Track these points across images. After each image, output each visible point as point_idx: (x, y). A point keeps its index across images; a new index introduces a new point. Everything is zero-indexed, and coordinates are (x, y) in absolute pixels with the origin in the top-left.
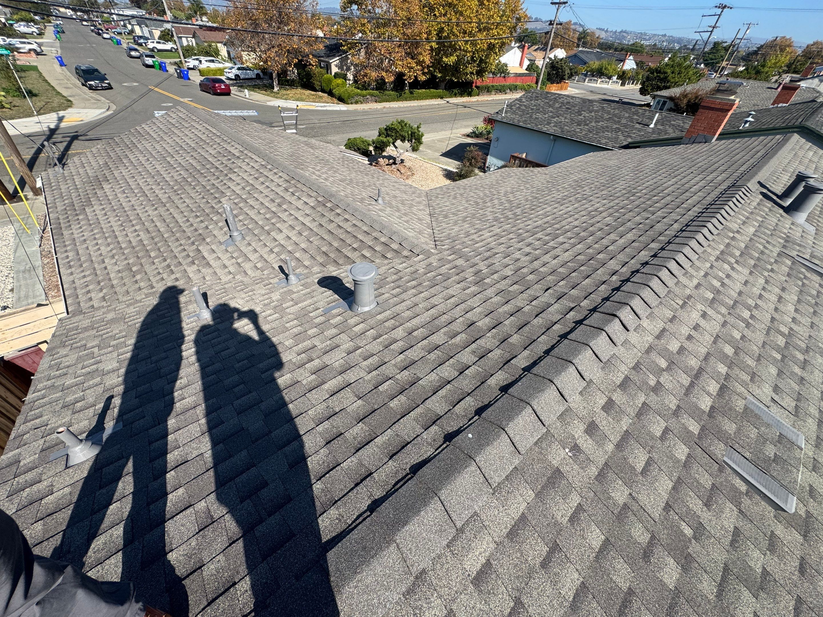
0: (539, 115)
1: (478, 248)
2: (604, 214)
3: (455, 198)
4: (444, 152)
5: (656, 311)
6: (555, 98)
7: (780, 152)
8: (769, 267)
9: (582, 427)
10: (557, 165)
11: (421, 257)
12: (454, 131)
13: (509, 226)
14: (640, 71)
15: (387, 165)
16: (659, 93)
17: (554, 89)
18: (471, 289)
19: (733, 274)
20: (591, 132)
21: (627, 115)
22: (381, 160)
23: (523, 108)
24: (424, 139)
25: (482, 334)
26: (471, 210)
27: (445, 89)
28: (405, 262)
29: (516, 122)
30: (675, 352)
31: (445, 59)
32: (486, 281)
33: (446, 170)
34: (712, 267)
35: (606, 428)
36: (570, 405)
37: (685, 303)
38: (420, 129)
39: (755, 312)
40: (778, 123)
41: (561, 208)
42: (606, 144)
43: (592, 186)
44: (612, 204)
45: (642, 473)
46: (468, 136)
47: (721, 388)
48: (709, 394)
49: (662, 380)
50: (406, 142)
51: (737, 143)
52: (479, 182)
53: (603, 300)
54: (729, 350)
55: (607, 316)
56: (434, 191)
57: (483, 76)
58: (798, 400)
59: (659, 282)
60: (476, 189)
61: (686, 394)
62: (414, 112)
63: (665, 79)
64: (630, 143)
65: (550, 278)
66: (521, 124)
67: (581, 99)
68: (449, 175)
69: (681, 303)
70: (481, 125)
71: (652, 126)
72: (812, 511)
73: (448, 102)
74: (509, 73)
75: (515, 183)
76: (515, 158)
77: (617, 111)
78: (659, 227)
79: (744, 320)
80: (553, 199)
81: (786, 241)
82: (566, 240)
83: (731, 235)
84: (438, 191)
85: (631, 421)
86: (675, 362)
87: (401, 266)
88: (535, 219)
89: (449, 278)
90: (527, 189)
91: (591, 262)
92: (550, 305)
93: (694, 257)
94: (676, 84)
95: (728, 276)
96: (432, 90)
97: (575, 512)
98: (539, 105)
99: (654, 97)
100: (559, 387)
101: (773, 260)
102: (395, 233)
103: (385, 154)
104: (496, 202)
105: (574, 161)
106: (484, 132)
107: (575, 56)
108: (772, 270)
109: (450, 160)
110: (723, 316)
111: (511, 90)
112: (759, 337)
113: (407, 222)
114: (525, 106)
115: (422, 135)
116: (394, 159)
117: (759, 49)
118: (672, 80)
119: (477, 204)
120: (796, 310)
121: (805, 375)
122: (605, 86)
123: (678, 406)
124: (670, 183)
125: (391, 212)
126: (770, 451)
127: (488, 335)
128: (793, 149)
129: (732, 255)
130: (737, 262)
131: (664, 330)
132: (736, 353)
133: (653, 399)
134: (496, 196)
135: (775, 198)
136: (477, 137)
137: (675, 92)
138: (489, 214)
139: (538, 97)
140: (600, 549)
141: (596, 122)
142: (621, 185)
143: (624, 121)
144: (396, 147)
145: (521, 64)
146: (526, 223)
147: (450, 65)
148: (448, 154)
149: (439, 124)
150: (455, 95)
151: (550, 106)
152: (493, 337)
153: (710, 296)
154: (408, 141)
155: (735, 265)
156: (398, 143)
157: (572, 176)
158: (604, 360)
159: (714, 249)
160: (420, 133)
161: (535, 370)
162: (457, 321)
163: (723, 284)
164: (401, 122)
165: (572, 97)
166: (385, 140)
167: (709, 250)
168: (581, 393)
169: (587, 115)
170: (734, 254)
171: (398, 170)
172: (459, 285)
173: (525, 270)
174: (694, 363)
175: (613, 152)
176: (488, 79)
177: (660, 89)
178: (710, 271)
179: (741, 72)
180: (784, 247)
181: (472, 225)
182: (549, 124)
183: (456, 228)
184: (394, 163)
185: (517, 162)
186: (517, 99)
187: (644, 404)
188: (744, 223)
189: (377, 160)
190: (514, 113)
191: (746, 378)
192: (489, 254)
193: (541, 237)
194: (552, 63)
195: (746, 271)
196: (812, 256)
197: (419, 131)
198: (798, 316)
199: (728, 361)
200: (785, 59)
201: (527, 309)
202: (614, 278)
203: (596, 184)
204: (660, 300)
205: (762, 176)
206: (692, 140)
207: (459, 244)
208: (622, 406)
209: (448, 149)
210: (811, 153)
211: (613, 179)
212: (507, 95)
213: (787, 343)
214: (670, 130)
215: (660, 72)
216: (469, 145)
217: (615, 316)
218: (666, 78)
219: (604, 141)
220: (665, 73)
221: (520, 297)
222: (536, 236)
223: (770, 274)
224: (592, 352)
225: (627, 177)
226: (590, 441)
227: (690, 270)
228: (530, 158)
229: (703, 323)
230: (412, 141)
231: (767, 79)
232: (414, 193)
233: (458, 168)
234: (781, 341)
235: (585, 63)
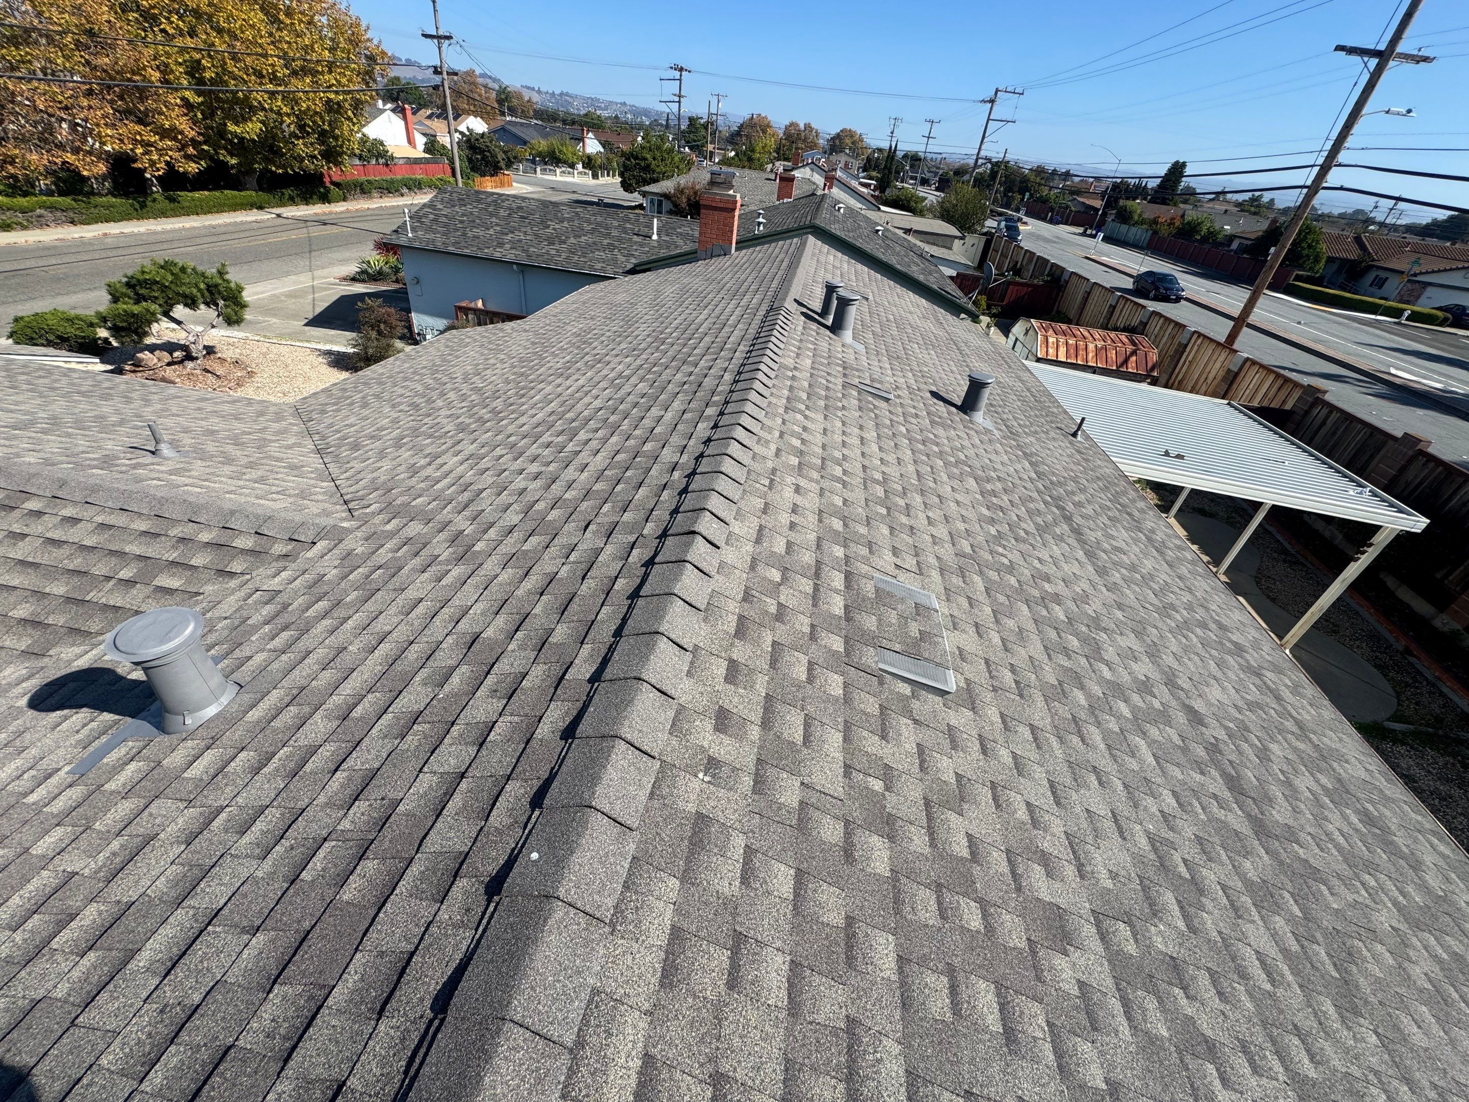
0: (479, 232)
1: (443, 490)
2: (634, 380)
3: (365, 405)
4: (311, 317)
5: (742, 504)
6: (495, 201)
7: (803, 260)
8: (840, 404)
9: (709, 725)
10: (539, 313)
11: (321, 546)
12: (317, 273)
13: (490, 434)
14: (611, 156)
15: (169, 364)
16: (647, 188)
17: (489, 185)
18: (453, 573)
19: (809, 424)
20: (573, 253)
21: (616, 223)
22: (145, 356)
23: (444, 219)
24: (247, 295)
25: (500, 651)
26: (407, 422)
27: (261, 189)
28: (285, 569)
29: (439, 245)
30: (783, 553)
31: (231, 127)
32: (476, 548)
33: (329, 353)
34: (784, 422)
35: (741, 707)
36: (681, 701)
37: (772, 480)
38: (227, 277)
39: (846, 465)
40: (790, 223)
41: (568, 383)
42: (603, 269)
43: (603, 338)
44: (638, 362)
45: (804, 744)
46: (354, 279)
47: (846, 577)
48: (837, 591)
49: (782, 599)
50: (202, 306)
51: (758, 253)
52: (407, 365)
53: (671, 514)
54: (837, 525)
55: (684, 537)
56: (312, 401)
57: (341, 163)
58: (917, 555)
59: (733, 462)
60: (406, 379)
61: (815, 605)
62: (198, 241)
63: (647, 168)
64: (636, 265)
65: (585, 505)
66: (451, 249)
67: (538, 200)
68: (340, 361)
69: (767, 482)
70: (376, 259)
71: (655, 237)
72: (970, 676)
73: (279, 216)
74: (392, 158)
75: (477, 355)
76: (466, 310)
77: (599, 219)
78: (708, 382)
79: (839, 480)
80: (551, 372)
81: (844, 368)
82: (590, 436)
83: (790, 374)
84: (322, 399)
85: (766, 678)
86: (788, 566)
87: (276, 580)
88: (530, 412)
89: (400, 569)
90: (502, 361)
91: (638, 459)
92: (598, 552)
93: (761, 415)
94: (666, 176)
95: (805, 429)
96: (226, 192)
97: (745, 864)
98: (471, 213)
99: (644, 194)
100: (653, 681)
101: (840, 395)
102: (232, 513)
103: (148, 341)
104: (452, 395)
105: (563, 303)
106: (386, 269)
107: (503, 129)
108: (844, 408)
109: (333, 332)
110: (817, 482)
111: (409, 189)
112: (858, 495)
113: (261, 480)
114: (446, 216)
115: (240, 289)
116: (185, 348)
117: (741, 126)
118: (658, 170)
119: (416, 407)
120: (880, 448)
121: (912, 522)
122: (569, 179)
123: (813, 626)
124: (702, 317)
125: (208, 470)
126: (914, 629)
127: (511, 647)
128: (813, 255)
129: (799, 400)
130: (807, 408)
131: (761, 528)
132: (845, 525)
133: (782, 632)
134: (449, 386)
135: (816, 317)
136: (375, 280)
137: (666, 186)
138: (446, 421)
139: (463, 200)
140: (795, 892)
141: (575, 237)
142: (642, 330)
143: (615, 233)
144: (179, 323)
145: (411, 141)
146: (517, 422)
147: (253, 141)
148: (325, 319)
149: (275, 261)
150: (292, 201)
151: (491, 215)
152: (522, 647)
153: (794, 461)
154: (207, 304)
155: (807, 412)
156: (179, 311)
157: (568, 328)
158: (702, 607)
159: (779, 397)
160: (233, 285)
161: (608, 674)
162: (444, 645)
163: (803, 441)
164: (167, 266)
165: (524, 199)
166: (136, 309)
167: (774, 400)
168: (689, 674)
169: (557, 226)
170: (800, 398)
171: (208, 371)
172: (426, 575)
173: (540, 506)
174: (808, 558)
175: (618, 281)
176: (351, 169)
177: (647, 182)
178: (784, 429)
179: (733, 158)
180: (845, 375)
181: (418, 450)
182: (501, 245)
183: (386, 465)
184: (189, 357)
185: (470, 316)
186: (424, 205)
187: (774, 643)
188: (798, 355)
189: (133, 357)
190: (429, 230)
191: (864, 551)
192: (466, 495)
193: (550, 439)
194: (469, 141)
195: (820, 417)
196: (872, 380)
197: (228, 282)
198: (884, 455)
199: (842, 539)
200: (772, 143)
201: (564, 572)
202: (676, 474)
203: (608, 334)
204: (742, 488)
205: (795, 291)
206: (709, 253)
207: (401, 494)
208: (749, 663)
209: (318, 310)
210: (832, 258)
211: (629, 322)
212: (405, 198)
213: (886, 491)
214: (680, 242)
215: (636, 158)
216: (361, 297)
217: (694, 532)
218: (648, 166)
219: (598, 266)
220: (645, 159)
221: (546, 556)
222: (541, 440)
223: (844, 412)
224: (682, 603)
225: (646, 317)
226: (726, 740)
227: (762, 434)
228: (492, 307)
229: (799, 500)
230: (217, 305)
231: (761, 168)
232: (261, 414)
233: (354, 346)
234: (880, 491)
235: (525, 143)
